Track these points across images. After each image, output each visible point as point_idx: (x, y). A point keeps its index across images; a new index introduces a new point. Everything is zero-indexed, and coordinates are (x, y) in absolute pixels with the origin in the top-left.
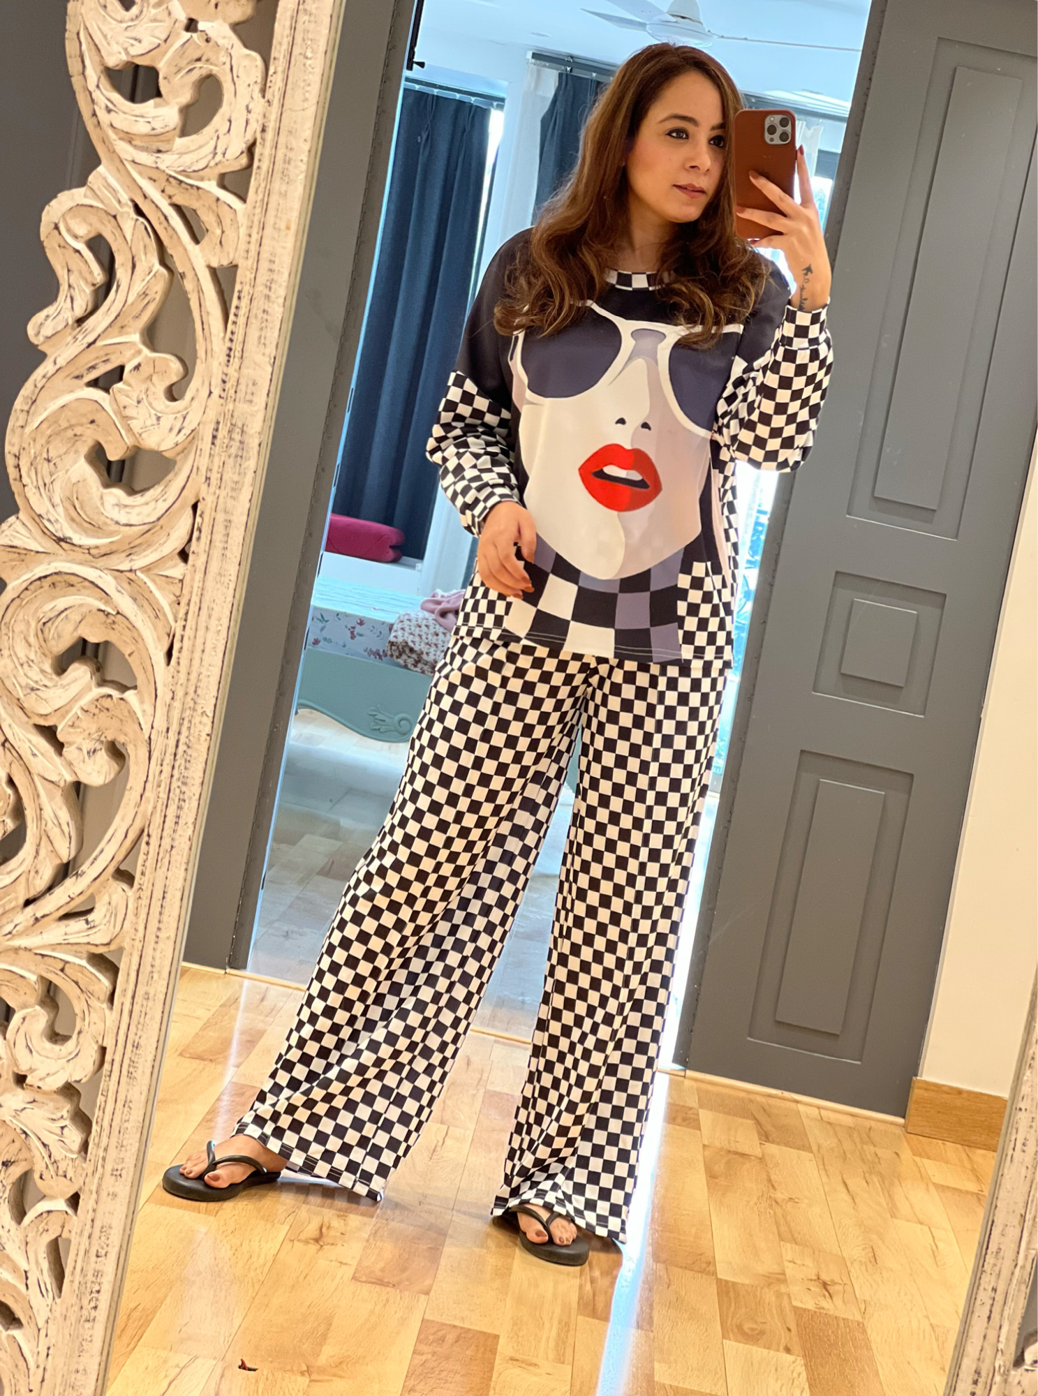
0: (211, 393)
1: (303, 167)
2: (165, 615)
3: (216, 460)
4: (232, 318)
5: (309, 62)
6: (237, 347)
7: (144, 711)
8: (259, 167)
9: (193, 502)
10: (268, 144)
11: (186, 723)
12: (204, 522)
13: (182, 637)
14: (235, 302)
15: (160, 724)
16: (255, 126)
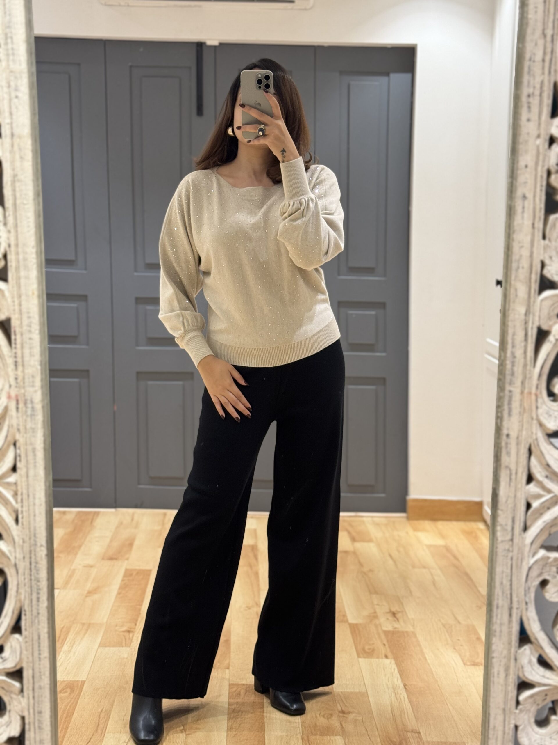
0: (10, 386)
1: (35, 261)
2: (10, 503)
3: (21, 419)
4: (13, 345)
5: (26, 207)
6: (19, 360)
7: (10, 551)
8: (11, 266)
9: (13, 442)
10: (13, 253)
11: (33, 553)
12: (21, 451)
13: (22, 512)
14: (13, 337)
15: (19, 556)
16: (4, 245)
